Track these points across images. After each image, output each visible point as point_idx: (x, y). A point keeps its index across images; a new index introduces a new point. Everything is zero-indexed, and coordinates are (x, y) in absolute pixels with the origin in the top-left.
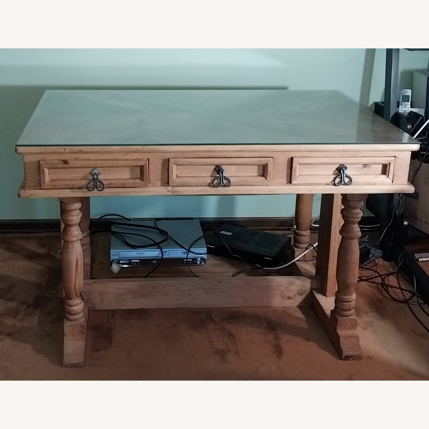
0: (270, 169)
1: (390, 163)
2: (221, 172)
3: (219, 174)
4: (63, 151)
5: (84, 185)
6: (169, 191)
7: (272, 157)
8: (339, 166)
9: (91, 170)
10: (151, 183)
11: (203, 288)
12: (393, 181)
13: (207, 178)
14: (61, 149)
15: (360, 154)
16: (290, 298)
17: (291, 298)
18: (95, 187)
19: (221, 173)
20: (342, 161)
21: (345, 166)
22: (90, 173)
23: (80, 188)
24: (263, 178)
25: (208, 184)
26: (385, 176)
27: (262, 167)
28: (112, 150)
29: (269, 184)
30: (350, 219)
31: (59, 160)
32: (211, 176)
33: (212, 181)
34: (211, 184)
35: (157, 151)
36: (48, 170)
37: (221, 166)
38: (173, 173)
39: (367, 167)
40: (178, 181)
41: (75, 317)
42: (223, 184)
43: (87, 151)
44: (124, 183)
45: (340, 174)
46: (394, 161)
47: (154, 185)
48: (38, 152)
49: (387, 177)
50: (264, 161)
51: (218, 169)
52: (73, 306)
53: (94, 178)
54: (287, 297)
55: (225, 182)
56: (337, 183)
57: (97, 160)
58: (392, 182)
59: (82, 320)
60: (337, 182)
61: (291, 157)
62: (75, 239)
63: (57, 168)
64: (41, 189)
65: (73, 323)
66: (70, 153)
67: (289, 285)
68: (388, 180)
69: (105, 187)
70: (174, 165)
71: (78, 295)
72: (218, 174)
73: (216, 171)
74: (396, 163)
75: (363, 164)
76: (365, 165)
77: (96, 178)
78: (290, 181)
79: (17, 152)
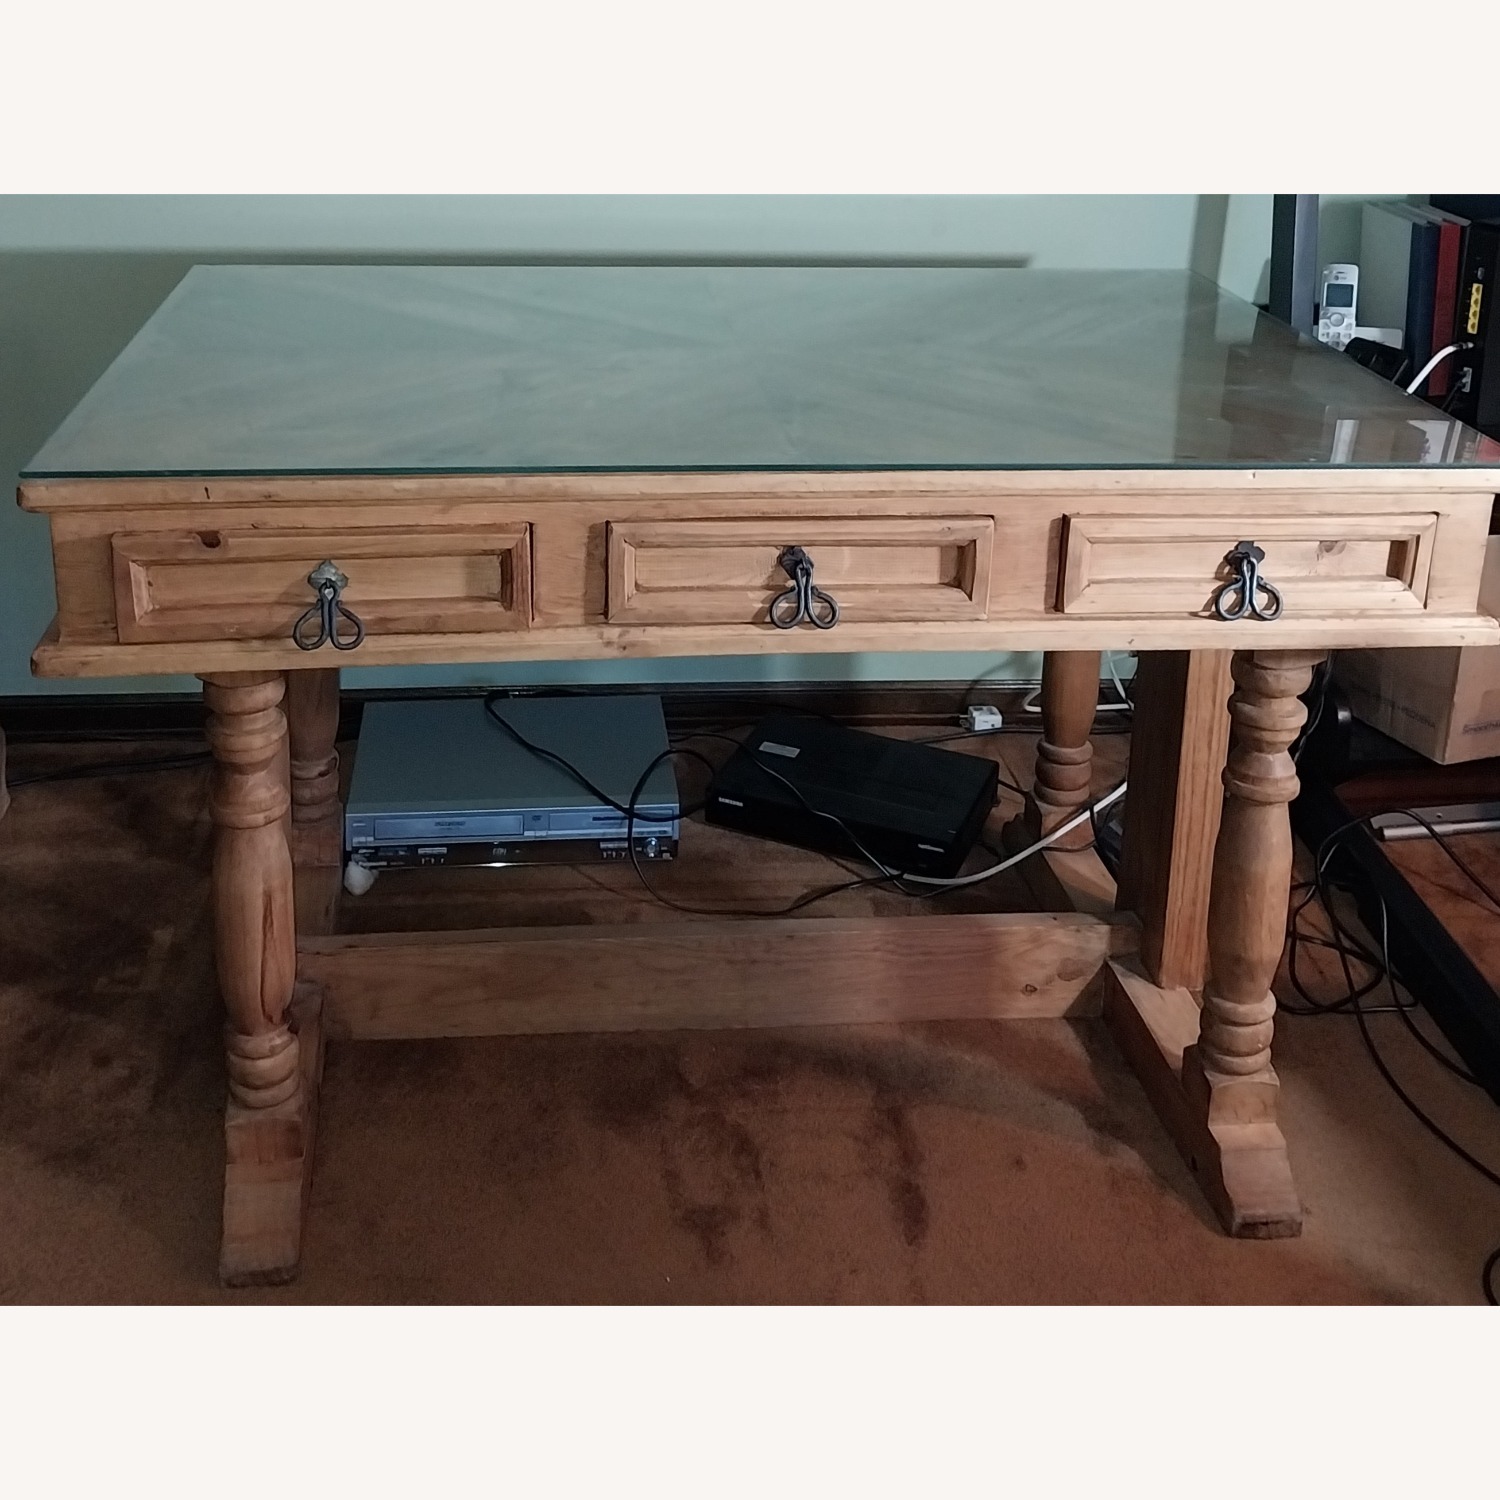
0: (984, 559)
1: (1418, 538)
2: (802, 569)
3: (794, 576)
4: (199, 496)
5: (285, 626)
6: (609, 644)
7: (992, 517)
8: (1237, 547)
9: (311, 570)
10: (540, 611)
11: (730, 962)
12: (1428, 601)
13: (751, 595)
14: (195, 490)
15: (1313, 506)
16: (1031, 991)
17: (1036, 989)
18: (326, 631)
19: (802, 577)
20: (1247, 530)
21: (1258, 548)
22: (309, 580)
23: (270, 637)
24: (957, 595)
25: (753, 615)
26: (1399, 582)
27: (954, 553)
28: (390, 494)
29: (979, 616)
30: (1264, 733)
31: (190, 532)
32: (767, 587)
33: (767, 606)
34: (765, 617)
35: (564, 496)
36: (147, 569)
37: (805, 549)
38: (623, 577)
39: (1335, 550)
40: (642, 604)
41: (265, 1095)
42: (806, 615)
43: (296, 496)
44: (439, 617)
45: (1239, 577)
46: (1434, 527)
47: (551, 624)
48: (105, 502)
49: (1407, 586)
50: (963, 530)
51: (793, 561)
52: (259, 1058)
53: (321, 600)
54: (1024, 985)
55: (815, 607)
56: (1228, 611)
57: (335, 531)
58: (1425, 606)
59: (292, 1106)
60: (1226, 608)
61: (1061, 516)
62: (260, 818)
63: (183, 563)
64: (117, 643)
65: (260, 1116)
66: (229, 505)
67: (1030, 946)
68: (1410, 600)
69: (363, 633)
70: (626, 545)
71: (277, 1017)
72: (793, 578)
73: (784, 567)
74: (1438, 535)
75: (1321, 542)
76: (1328, 546)
77: (330, 598)
78: (1056, 603)
79: (25, 503)
